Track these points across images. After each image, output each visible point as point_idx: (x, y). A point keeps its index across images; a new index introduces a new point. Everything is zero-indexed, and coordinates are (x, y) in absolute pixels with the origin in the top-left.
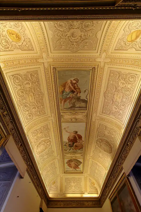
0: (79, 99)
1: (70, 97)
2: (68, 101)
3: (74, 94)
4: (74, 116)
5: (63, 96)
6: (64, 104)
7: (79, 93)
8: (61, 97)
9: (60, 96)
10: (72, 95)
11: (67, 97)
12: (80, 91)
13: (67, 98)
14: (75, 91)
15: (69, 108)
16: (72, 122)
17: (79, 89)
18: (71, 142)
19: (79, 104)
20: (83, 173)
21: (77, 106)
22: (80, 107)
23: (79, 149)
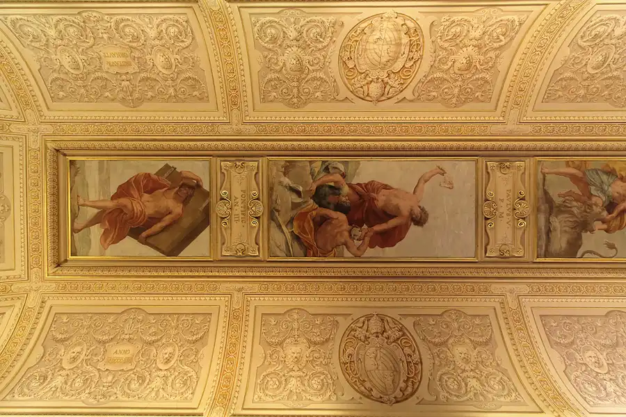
0: (583, 226)
1: (590, 196)
2: (576, 190)
3: (603, 210)
4: (506, 212)
5: (597, 173)
6: (565, 174)
7: (605, 226)
8: (591, 166)
9: (596, 162)
10: (600, 202)
11: (593, 188)
12: (615, 230)
13: (587, 184)
14: (614, 214)
15: (546, 193)
16: (480, 203)
17: (620, 228)
18: (355, 197)
19: (564, 228)
20: (59, 270)
21: (557, 222)
22: (549, 232)
23: (297, 238)
